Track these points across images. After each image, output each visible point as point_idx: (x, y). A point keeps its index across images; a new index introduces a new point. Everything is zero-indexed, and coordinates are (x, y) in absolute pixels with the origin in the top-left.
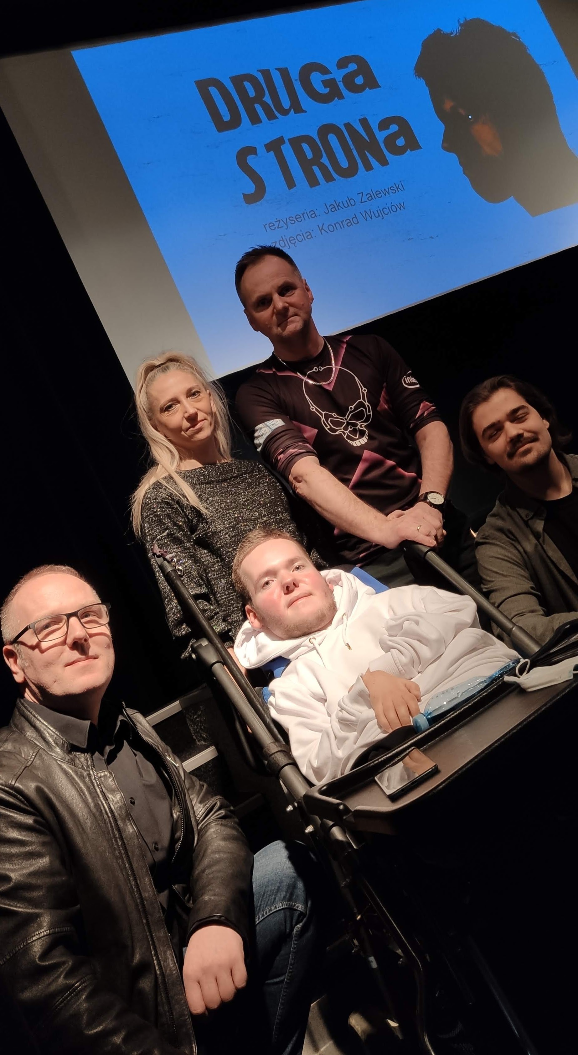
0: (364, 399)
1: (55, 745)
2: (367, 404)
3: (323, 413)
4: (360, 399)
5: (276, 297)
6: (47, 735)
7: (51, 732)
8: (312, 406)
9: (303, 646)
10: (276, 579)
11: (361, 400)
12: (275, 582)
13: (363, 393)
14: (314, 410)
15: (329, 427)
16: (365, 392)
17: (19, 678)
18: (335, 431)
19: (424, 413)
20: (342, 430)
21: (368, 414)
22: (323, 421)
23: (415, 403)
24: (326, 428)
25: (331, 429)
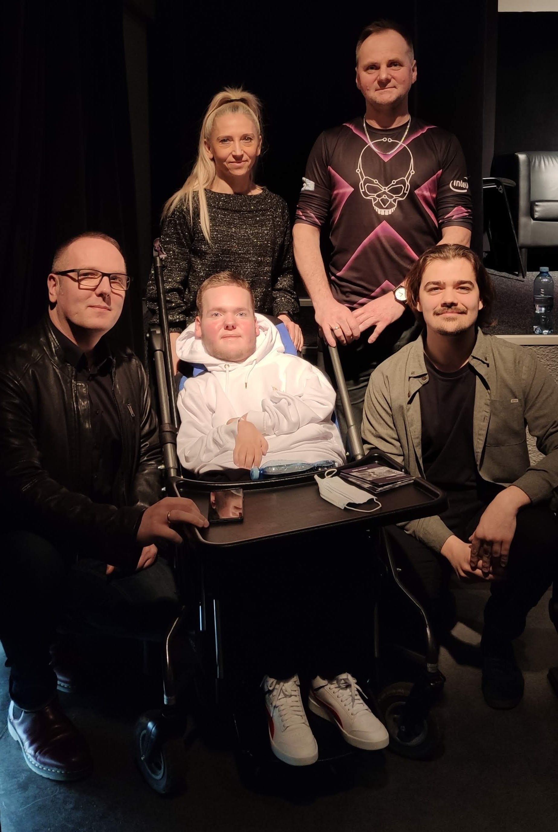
0: (407, 179)
1: (55, 354)
2: (408, 183)
3: (365, 177)
4: (405, 177)
5: (384, 67)
6: (53, 346)
7: (55, 344)
8: (360, 168)
9: (219, 366)
10: (223, 315)
11: (405, 179)
12: (221, 316)
13: (410, 174)
14: (359, 172)
15: (364, 190)
16: (412, 174)
17: (52, 299)
18: (367, 195)
19: (453, 216)
20: (375, 197)
21: (405, 192)
22: (361, 184)
23: (452, 205)
24: (361, 191)
25: (364, 193)
